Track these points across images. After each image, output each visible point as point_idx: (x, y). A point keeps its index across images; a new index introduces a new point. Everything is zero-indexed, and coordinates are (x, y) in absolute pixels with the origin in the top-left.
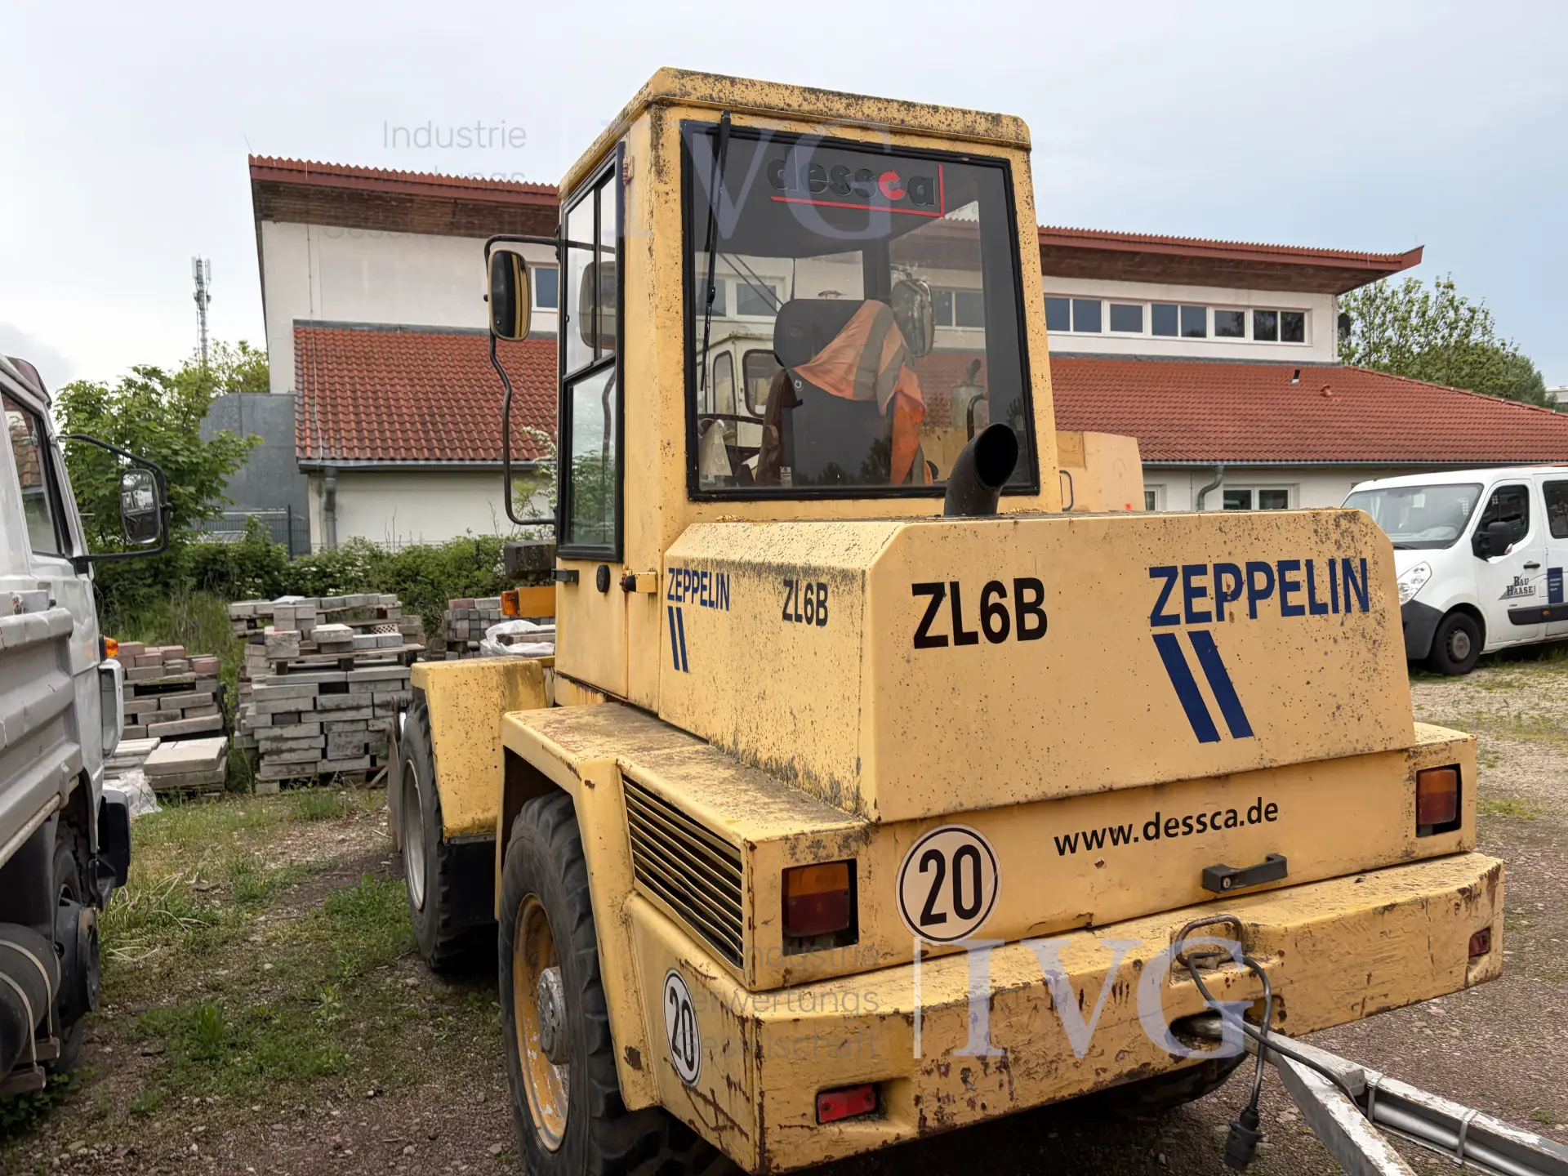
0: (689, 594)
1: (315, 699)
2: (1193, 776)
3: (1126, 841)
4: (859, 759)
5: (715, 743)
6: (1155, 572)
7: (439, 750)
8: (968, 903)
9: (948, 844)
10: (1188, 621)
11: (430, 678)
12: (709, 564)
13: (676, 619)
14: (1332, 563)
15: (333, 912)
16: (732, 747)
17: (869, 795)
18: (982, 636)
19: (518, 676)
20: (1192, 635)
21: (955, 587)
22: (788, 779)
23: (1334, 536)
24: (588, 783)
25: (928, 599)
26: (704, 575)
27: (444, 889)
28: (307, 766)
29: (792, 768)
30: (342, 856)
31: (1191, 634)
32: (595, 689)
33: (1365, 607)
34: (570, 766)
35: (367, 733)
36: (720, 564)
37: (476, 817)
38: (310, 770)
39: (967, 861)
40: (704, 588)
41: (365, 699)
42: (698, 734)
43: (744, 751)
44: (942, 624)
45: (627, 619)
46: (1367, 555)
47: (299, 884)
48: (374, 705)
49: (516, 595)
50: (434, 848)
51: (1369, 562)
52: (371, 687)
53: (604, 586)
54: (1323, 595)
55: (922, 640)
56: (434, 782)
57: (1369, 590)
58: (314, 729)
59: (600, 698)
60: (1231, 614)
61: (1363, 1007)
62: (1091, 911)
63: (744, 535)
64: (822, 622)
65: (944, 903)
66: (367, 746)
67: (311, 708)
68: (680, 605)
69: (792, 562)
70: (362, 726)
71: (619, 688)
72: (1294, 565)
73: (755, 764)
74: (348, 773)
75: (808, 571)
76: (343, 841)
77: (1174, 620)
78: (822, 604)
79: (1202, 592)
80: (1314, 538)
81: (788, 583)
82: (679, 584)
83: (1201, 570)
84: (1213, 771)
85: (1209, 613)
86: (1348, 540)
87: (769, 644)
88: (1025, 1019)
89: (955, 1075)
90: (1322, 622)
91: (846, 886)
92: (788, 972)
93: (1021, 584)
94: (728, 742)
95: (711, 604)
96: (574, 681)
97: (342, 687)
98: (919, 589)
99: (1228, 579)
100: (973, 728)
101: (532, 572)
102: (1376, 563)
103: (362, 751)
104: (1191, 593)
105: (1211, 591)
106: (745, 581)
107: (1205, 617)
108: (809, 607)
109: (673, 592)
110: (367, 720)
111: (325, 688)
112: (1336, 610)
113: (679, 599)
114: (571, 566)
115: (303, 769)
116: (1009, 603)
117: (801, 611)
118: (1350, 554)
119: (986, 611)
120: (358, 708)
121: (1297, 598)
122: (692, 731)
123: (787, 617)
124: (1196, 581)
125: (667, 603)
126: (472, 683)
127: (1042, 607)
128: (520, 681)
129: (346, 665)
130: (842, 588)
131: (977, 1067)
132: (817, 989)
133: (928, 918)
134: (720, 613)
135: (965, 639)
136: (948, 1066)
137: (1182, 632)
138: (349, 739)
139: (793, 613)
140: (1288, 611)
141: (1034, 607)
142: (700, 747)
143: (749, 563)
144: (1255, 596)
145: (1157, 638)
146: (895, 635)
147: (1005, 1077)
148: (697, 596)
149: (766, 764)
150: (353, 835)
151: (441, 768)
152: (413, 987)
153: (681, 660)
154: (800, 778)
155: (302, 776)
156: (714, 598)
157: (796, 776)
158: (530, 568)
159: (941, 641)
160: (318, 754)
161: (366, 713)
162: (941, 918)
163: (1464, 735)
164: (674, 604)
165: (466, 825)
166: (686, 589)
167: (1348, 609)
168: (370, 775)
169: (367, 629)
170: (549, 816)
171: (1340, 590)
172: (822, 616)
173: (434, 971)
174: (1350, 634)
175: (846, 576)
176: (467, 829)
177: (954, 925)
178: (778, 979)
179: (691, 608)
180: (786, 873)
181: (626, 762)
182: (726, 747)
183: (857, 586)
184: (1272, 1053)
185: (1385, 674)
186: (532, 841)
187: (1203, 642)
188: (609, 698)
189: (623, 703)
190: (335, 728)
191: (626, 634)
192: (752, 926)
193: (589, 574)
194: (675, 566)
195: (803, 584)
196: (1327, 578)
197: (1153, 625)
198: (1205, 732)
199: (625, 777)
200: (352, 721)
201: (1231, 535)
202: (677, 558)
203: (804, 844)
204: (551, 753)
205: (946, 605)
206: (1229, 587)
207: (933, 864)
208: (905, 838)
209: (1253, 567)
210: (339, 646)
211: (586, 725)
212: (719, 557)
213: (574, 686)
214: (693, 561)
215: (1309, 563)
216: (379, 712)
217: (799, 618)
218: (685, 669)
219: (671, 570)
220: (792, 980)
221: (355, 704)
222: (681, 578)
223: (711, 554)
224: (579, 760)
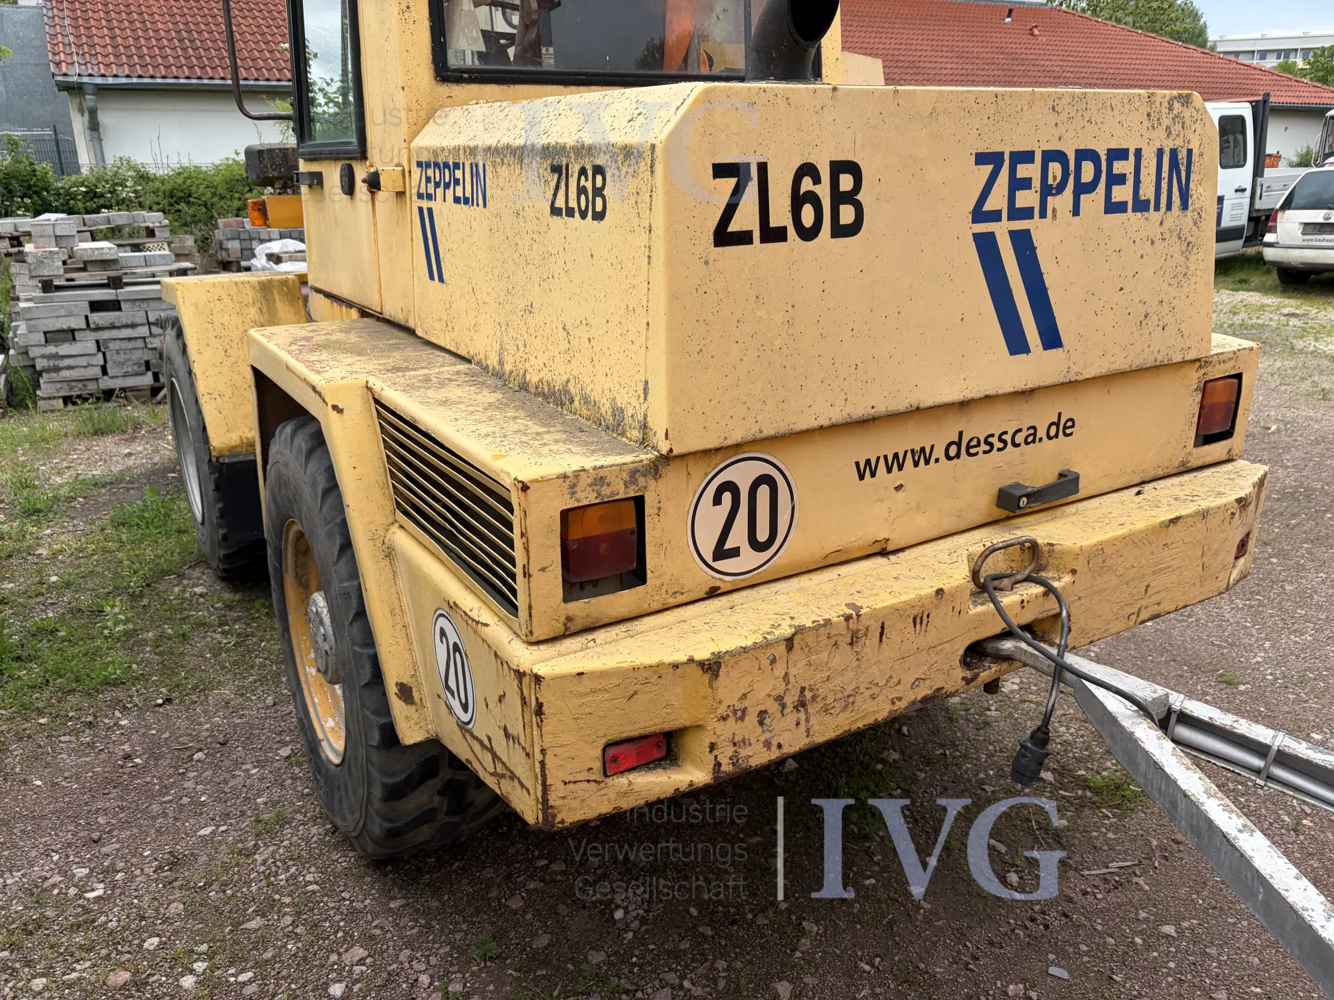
0: (440, 191)
1: (86, 317)
2: (1001, 391)
3: (927, 462)
4: (646, 383)
5: (479, 363)
6: (981, 159)
7: (197, 369)
8: (762, 535)
9: (743, 475)
10: (1009, 219)
11: (179, 294)
12: (461, 152)
13: (427, 220)
14: (1160, 152)
15: (120, 524)
16: (497, 367)
17: (659, 424)
18: (791, 232)
19: (275, 291)
20: (1013, 234)
21: (763, 168)
22: (562, 405)
23: (1166, 122)
24: (335, 407)
25: (730, 183)
26: (456, 166)
27: (220, 505)
28: (88, 383)
29: (567, 392)
30: (129, 469)
31: (1011, 233)
32: (349, 304)
33: (1185, 206)
34: (314, 389)
35: (145, 350)
36: (473, 151)
37: (244, 436)
38: (92, 387)
39: (764, 492)
40: (457, 182)
41: (139, 317)
42: (459, 352)
43: (511, 372)
44: (747, 218)
45: (375, 224)
46: (1194, 145)
47: (84, 498)
48: (149, 323)
49: (263, 204)
50: (205, 467)
51: (1195, 152)
52: (144, 305)
53: (349, 189)
54: (1147, 191)
55: (723, 237)
56: (197, 401)
57: (1192, 185)
58: (92, 347)
59: (354, 313)
60: (1054, 210)
61: (1138, 616)
62: (887, 537)
63: (502, 116)
64: (599, 216)
65: (739, 536)
66: (147, 364)
67: (84, 326)
68: (431, 204)
69: (561, 141)
70: (140, 344)
71: (374, 304)
72: (1121, 154)
73: (524, 387)
74: (132, 389)
75: (582, 150)
76: (129, 455)
77: (995, 216)
78: (598, 192)
79: (1026, 184)
80: (1146, 124)
81: (556, 169)
82: (428, 180)
83: (1027, 157)
84: (1021, 386)
85: (1032, 209)
86: (1178, 127)
87: (535, 247)
88: (824, 656)
89: (752, 718)
90: (1142, 222)
91: (632, 525)
92: (569, 619)
93: (838, 168)
94: (493, 361)
95: (466, 201)
96: (328, 295)
97: (115, 305)
98: (721, 171)
99: (1055, 168)
100: (777, 343)
101: (279, 178)
102: (1201, 155)
103: (143, 368)
104: (1018, 184)
105: (1036, 183)
106: (504, 171)
107: (1027, 213)
108: (583, 198)
109: (423, 190)
110: (144, 338)
111: (96, 306)
112: (1157, 208)
113: (429, 197)
114: (315, 167)
115: (85, 386)
116: (824, 191)
117: (573, 204)
118: (1179, 142)
119: (798, 200)
120: (133, 326)
121: (1122, 193)
122: (453, 349)
123: (555, 211)
124: (1023, 171)
125: (418, 203)
126: (226, 299)
127: (858, 197)
128: (277, 297)
129: (115, 283)
130: (624, 170)
131: (773, 707)
132: (600, 636)
133: (721, 552)
134: (475, 211)
135: (773, 235)
136: (744, 711)
137: (1002, 231)
138: (127, 357)
139: (563, 206)
140: (1113, 207)
141: (850, 198)
142: (462, 367)
143: (508, 147)
144: (1082, 189)
145: (976, 237)
146: (692, 229)
147: (802, 716)
148: (450, 193)
149: (537, 388)
150: (140, 449)
151: (202, 386)
152: (201, 595)
153: (435, 270)
154: (576, 403)
155: (84, 393)
156: (468, 194)
157: (572, 401)
158: (276, 174)
159: (744, 238)
160: (98, 371)
161: (143, 331)
162: (735, 552)
163: (1249, 344)
164: (425, 204)
165: (233, 443)
166: (437, 185)
167: (1169, 208)
168: (155, 391)
169: (136, 248)
170: (302, 441)
171: (1164, 185)
172: (599, 208)
173: (223, 579)
174: (1166, 236)
175: (628, 153)
176: (235, 447)
177: (749, 559)
178: (560, 629)
179: (443, 207)
180: (565, 514)
181: (377, 384)
182: (491, 368)
183: (643, 166)
184: (1068, 675)
185: (1193, 280)
186: (286, 465)
187: (1023, 242)
188: (364, 313)
189: (378, 319)
190: (111, 345)
191: (376, 241)
192: (527, 574)
193: (333, 174)
194: (424, 159)
195: (575, 169)
196: (1153, 171)
197: (974, 222)
198: (1017, 344)
199: (377, 401)
200: (130, 339)
201: (1064, 116)
202: (427, 149)
203: (585, 480)
204: (295, 373)
205: (751, 192)
206: (1055, 178)
207: (727, 497)
208: (699, 473)
209: (1083, 155)
210: (104, 263)
211: (336, 342)
212: (472, 144)
213: (328, 301)
214: (443, 149)
215: (1138, 152)
216: (156, 330)
217: (570, 212)
218: (441, 279)
219: (419, 164)
220: (573, 629)
221: (129, 322)
222: (430, 172)
223: (462, 141)
224: (323, 382)
